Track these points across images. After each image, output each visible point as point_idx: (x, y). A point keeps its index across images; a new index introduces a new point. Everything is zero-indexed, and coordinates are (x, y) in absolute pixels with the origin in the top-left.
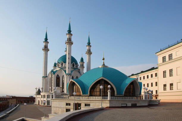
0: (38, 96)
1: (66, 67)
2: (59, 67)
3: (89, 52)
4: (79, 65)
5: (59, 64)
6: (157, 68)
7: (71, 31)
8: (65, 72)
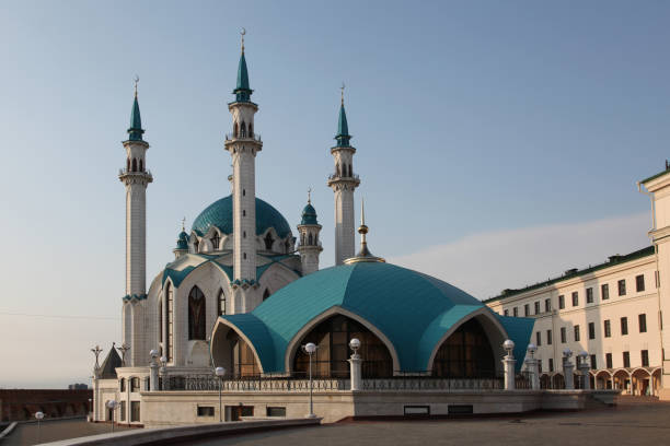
0: (105, 384)
1: (231, 251)
2: (202, 254)
3: (346, 179)
4: (298, 240)
5: (200, 239)
6: (650, 251)
7: (250, 92)
8: (231, 277)
